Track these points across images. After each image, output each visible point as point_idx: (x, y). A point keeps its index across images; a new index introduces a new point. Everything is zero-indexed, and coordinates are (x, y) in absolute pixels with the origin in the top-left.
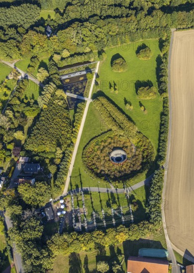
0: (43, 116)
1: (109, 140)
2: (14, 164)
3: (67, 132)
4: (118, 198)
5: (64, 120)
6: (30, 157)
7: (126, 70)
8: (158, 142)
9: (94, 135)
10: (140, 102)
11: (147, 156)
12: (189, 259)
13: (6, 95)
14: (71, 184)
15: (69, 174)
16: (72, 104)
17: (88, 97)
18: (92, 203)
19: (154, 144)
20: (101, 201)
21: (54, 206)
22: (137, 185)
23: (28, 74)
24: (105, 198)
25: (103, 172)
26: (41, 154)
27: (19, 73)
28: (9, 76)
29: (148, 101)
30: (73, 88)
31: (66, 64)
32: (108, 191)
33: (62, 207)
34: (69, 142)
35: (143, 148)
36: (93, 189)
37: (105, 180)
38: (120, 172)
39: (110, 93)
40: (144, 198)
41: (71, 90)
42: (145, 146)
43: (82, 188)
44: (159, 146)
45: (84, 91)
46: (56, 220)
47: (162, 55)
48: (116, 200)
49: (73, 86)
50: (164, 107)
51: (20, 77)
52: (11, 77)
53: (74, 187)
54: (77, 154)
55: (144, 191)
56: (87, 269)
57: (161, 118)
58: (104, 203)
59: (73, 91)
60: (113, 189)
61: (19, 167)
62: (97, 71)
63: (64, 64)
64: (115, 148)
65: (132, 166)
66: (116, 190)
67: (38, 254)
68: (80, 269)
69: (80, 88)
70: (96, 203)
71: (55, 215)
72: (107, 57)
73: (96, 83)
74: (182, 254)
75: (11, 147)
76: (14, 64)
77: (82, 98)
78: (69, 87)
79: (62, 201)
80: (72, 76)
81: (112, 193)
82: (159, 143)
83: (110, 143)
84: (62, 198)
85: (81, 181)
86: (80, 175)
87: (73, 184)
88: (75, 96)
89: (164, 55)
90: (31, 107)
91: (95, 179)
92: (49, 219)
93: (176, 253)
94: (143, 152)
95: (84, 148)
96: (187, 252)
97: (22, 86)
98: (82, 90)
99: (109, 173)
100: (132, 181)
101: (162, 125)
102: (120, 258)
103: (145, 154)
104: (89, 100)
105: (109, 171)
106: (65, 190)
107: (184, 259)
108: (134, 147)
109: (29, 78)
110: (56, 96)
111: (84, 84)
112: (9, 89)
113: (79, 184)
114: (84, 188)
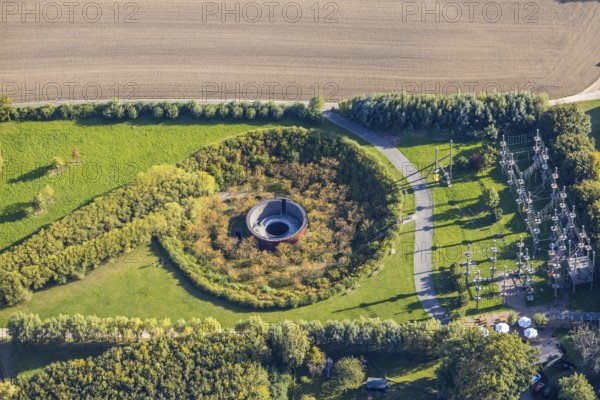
4: (452, 203)
11: (276, 151)
20: (465, 243)
22: (393, 161)
24: (452, 234)
32: (426, 229)
35: (236, 166)
36: (423, 265)
37: (384, 235)
40: (446, 146)
42: (231, 159)
43: (422, 294)
48: (457, 206)
50: (56, 117)
58: (472, 234)
60: (420, 219)
66: (420, 209)
81: (434, 218)
83: (216, 246)
85: (392, 300)
86: (363, 306)
91: (381, 265)
94: (252, 165)
113: (403, 303)
114: (419, 287)
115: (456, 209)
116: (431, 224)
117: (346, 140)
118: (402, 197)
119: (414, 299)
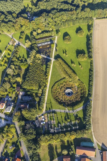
0: (31, 69)
1: (64, 83)
2: (17, 95)
3: (44, 79)
4: (70, 116)
5: (42, 72)
6: (25, 92)
7: (71, 42)
8: (88, 86)
9: (57, 81)
10: (79, 62)
11: (83, 93)
12: (104, 147)
13: (9, 54)
14: (47, 107)
15: (45, 102)
16: (44, 61)
17: (52, 58)
18: (57, 118)
19: (87, 87)
20: (62, 117)
21: (39, 119)
22: (79, 108)
23: (20, 42)
24: (63, 115)
25: (62, 101)
26: (30, 91)
27: (15, 41)
28: (10, 43)
29: (83, 61)
30: (44, 52)
31: (40, 37)
32: (65, 112)
33: (43, 120)
34: (45, 84)
35: (81, 88)
36: (58, 111)
37: (63, 106)
38: (70, 101)
39: (63, 55)
40: (83, 116)
41: (43, 53)
42: (82, 87)
43: (52, 110)
44: (89, 88)
45: (50, 54)
46: (41, 126)
47: (89, 34)
48: (69, 116)
49: (44, 51)
50: (91, 66)
51: (15, 44)
52: (11, 43)
53: (48, 109)
54: (49, 91)
55: (82, 112)
56: (57, 152)
57: (90, 72)
58: (63, 118)
59: (44, 54)
60: (67, 111)
61: (20, 97)
62: (56, 42)
63: (39, 37)
64: (67, 88)
65: (76, 98)
66: (69, 111)
67: (35, 147)
68: (54, 152)
69: (48, 52)
70: (59, 117)
71: (40, 124)
72: (61, 34)
73: (56, 50)
74: (101, 145)
75: (15, 86)
76: (11, 35)
77: (49, 58)
78: (42, 51)
79: (43, 117)
80: (43, 44)
81: (67, 113)
82: (89, 86)
83: (65, 85)
84: (42, 115)
85: (51, 106)
86: (51, 102)
87: (48, 108)
88: (46, 57)
89: (90, 34)
90: (24, 63)
91: (58, 105)
92: (37, 126)
93: (98, 144)
94: (81, 90)
95: (52, 88)
96: (103, 144)
97: (17, 50)
98: (49, 53)
99: (65, 101)
100: (76, 107)
101: (90, 76)
102: (72, 147)
103: (82, 92)
104: (53, 60)
105: (65, 100)
106: (44, 110)
107: (102, 147)
108: (76, 87)
109: (21, 45)
110: (36, 57)
111: (50, 50)
112: (11, 51)
113: (51, 107)
115: (68, 116)
116: (66, 112)
117: (83, 102)
118: (71, 108)
119: (51, 109)
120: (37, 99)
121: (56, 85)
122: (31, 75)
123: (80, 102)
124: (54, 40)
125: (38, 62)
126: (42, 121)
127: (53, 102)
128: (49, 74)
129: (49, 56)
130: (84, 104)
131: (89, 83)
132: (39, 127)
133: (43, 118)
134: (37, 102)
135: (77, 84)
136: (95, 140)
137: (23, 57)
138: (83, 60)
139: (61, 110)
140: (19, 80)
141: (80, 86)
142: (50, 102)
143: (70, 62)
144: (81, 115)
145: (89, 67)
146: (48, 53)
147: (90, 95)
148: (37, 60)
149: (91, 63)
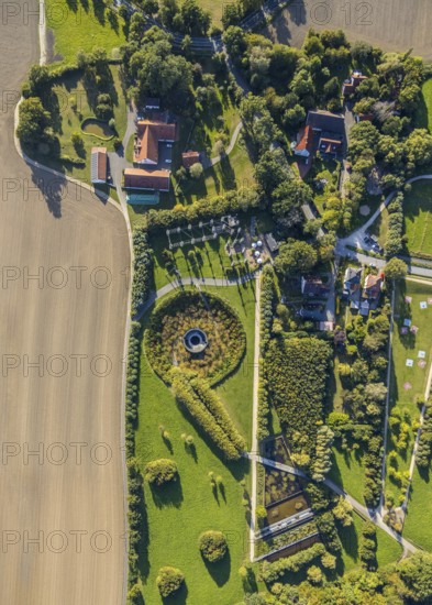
1: (211, 370)
2: (338, 319)
3: (274, 371)
5: (283, 395)
6: (319, 331)
7: (201, 537)
8: (141, 367)
10: (172, 453)
11: (155, 342)
12: (102, 194)
13: (394, 463)
14: (254, 291)
15: (258, 305)
16: (280, 447)
17: (258, 463)
18: (221, 263)
19: (146, 363)
20: (211, 265)
21: (268, 256)
22: (166, 291)
23: (372, 519)
24: (206, 270)
25: (214, 311)
26: (305, 333)
27: (388, 524)
28: (402, 515)
29: (159, 457)
30: (285, 485)
32: (203, 280)
33: (257, 253)
34: (268, 354)
35: (162, 358)
36: (222, 282)
37: (208, 297)
38: (191, 314)
39: (222, 475)
40: (155, 271)
41: (288, 480)
43: (238, 283)
44: (138, 356)
45: (267, 478)
46: (261, 236)
47: (140, 581)
48: (191, 268)
49: (287, 491)
50: (132, 440)
51: (384, 511)
52: (399, 512)
53: (248, 285)
54: (253, 342)
55: (156, 282)
56: (216, 179)
57: (136, 413)
58: (206, 263)
59: (285, 479)
60: (197, 283)
61: (330, 315)
62: (253, 534)
64: (201, 355)
65: (175, 326)
66: (192, 283)
68: (223, 179)
69: (274, 488)
70: (216, 262)
71: (265, 241)
72: (239, 571)
73: (247, 496)
74: (110, 200)
75: (351, 349)
76: (406, 552)
77: (266, 462)
78: (293, 488)
79: (260, 260)
80: (292, 520)
81: (198, 277)
82: (138, 362)
83: (210, 364)
84: (261, 266)
86: (243, 305)
87: (249, 289)
88: (278, 465)
89: (135, 581)
90: (343, 431)
91: (223, 299)
92: (270, 235)
93: (117, 200)
94: (161, 352)
95: (245, 349)
96: (105, 201)
97: (372, 481)
98: (269, 483)
99: (205, 313)
100: (173, 296)
101: (135, 399)
102: (179, 190)
103: (158, 347)
104: (255, 457)
105: (206, 317)
106: (259, 276)
107: (108, 193)
108: (175, 359)
109: (366, 509)
110: (307, 453)
111: (269, 498)
112: (392, 477)
113: (243, 290)
114: (234, 284)
115: (193, 269)
116: (201, 279)
117: (154, 312)
118: (186, 289)
119: (241, 287)
120: (281, 307)
121: (234, 363)
122: (312, 380)
123: (164, 311)
124: (258, 543)
125: (298, 433)
126: (260, 248)
127: (237, 308)
128: (259, 393)
129: (269, 469)
130: (154, 305)
131: (138, 374)
132: (265, 233)
133: (259, 256)
134: (282, 301)
135: (175, 368)
136: (125, 210)
137: (347, 456)
138: (159, 461)
139: (213, 283)
140: (342, 368)
141: (166, 366)
142: (247, 306)
143: (198, 451)
144: (161, 273)
145: (138, 436)
146: (272, 485)
147: (137, 334)
148: (303, 440)
149: (132, 451)
